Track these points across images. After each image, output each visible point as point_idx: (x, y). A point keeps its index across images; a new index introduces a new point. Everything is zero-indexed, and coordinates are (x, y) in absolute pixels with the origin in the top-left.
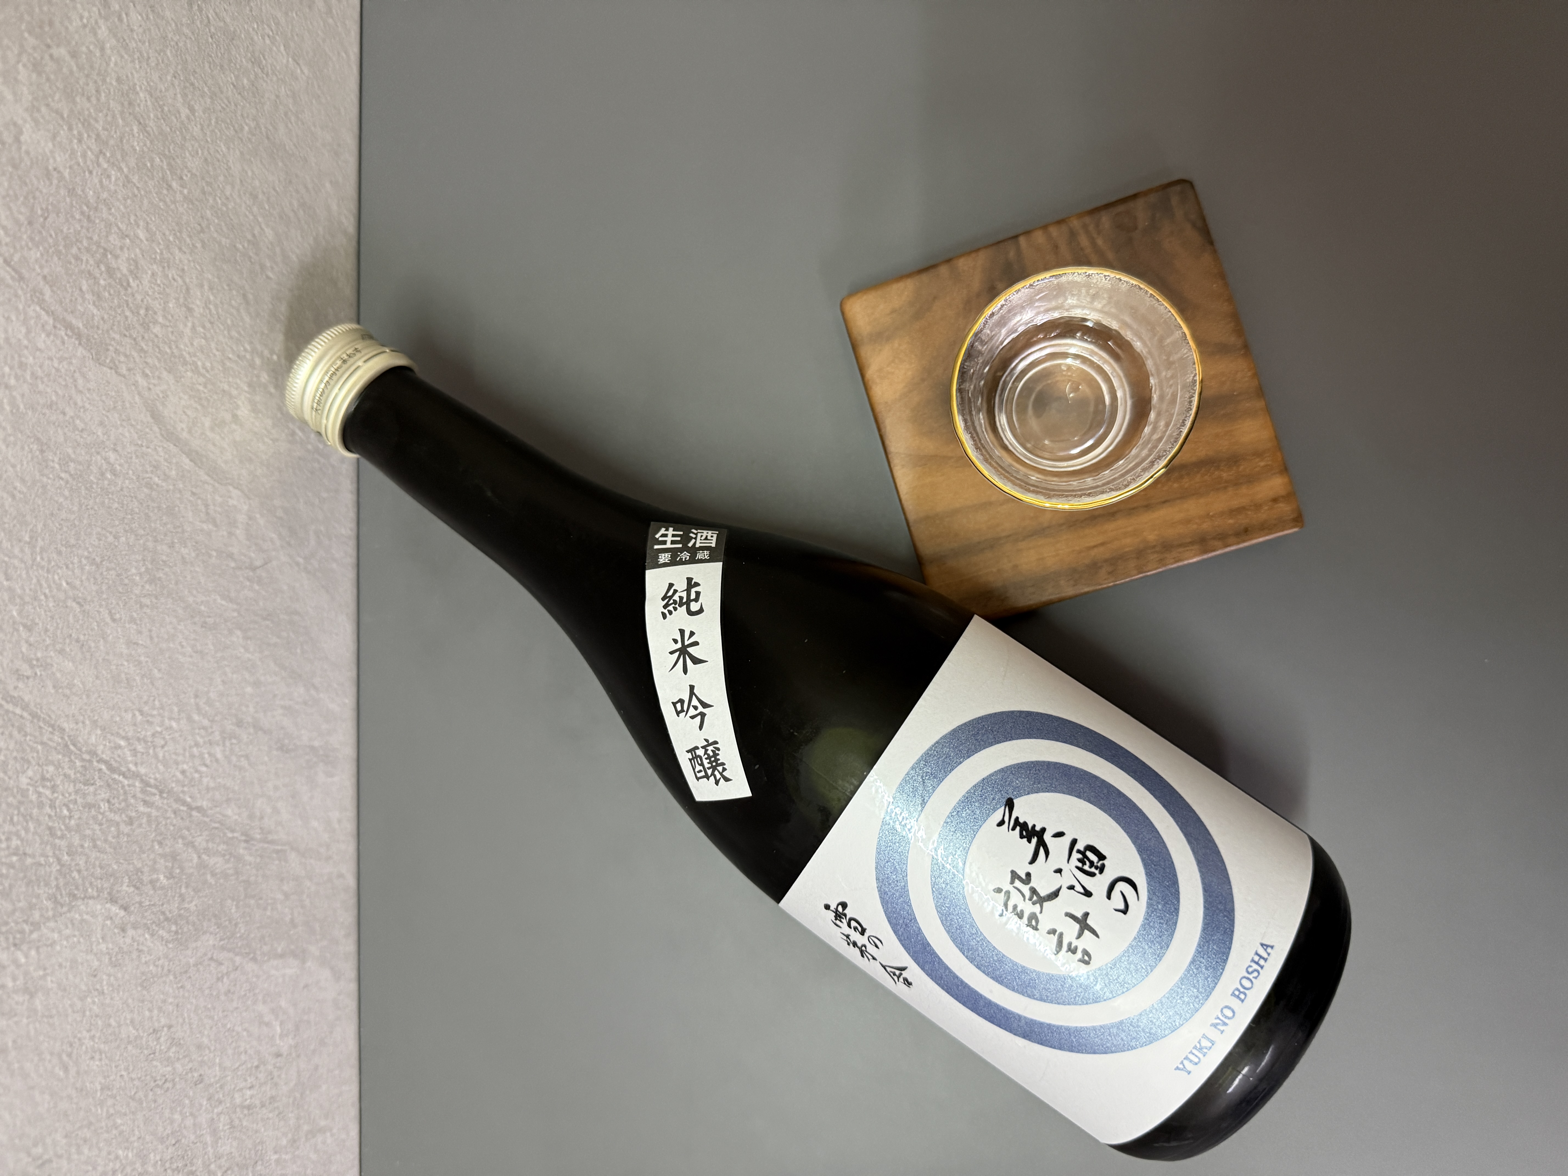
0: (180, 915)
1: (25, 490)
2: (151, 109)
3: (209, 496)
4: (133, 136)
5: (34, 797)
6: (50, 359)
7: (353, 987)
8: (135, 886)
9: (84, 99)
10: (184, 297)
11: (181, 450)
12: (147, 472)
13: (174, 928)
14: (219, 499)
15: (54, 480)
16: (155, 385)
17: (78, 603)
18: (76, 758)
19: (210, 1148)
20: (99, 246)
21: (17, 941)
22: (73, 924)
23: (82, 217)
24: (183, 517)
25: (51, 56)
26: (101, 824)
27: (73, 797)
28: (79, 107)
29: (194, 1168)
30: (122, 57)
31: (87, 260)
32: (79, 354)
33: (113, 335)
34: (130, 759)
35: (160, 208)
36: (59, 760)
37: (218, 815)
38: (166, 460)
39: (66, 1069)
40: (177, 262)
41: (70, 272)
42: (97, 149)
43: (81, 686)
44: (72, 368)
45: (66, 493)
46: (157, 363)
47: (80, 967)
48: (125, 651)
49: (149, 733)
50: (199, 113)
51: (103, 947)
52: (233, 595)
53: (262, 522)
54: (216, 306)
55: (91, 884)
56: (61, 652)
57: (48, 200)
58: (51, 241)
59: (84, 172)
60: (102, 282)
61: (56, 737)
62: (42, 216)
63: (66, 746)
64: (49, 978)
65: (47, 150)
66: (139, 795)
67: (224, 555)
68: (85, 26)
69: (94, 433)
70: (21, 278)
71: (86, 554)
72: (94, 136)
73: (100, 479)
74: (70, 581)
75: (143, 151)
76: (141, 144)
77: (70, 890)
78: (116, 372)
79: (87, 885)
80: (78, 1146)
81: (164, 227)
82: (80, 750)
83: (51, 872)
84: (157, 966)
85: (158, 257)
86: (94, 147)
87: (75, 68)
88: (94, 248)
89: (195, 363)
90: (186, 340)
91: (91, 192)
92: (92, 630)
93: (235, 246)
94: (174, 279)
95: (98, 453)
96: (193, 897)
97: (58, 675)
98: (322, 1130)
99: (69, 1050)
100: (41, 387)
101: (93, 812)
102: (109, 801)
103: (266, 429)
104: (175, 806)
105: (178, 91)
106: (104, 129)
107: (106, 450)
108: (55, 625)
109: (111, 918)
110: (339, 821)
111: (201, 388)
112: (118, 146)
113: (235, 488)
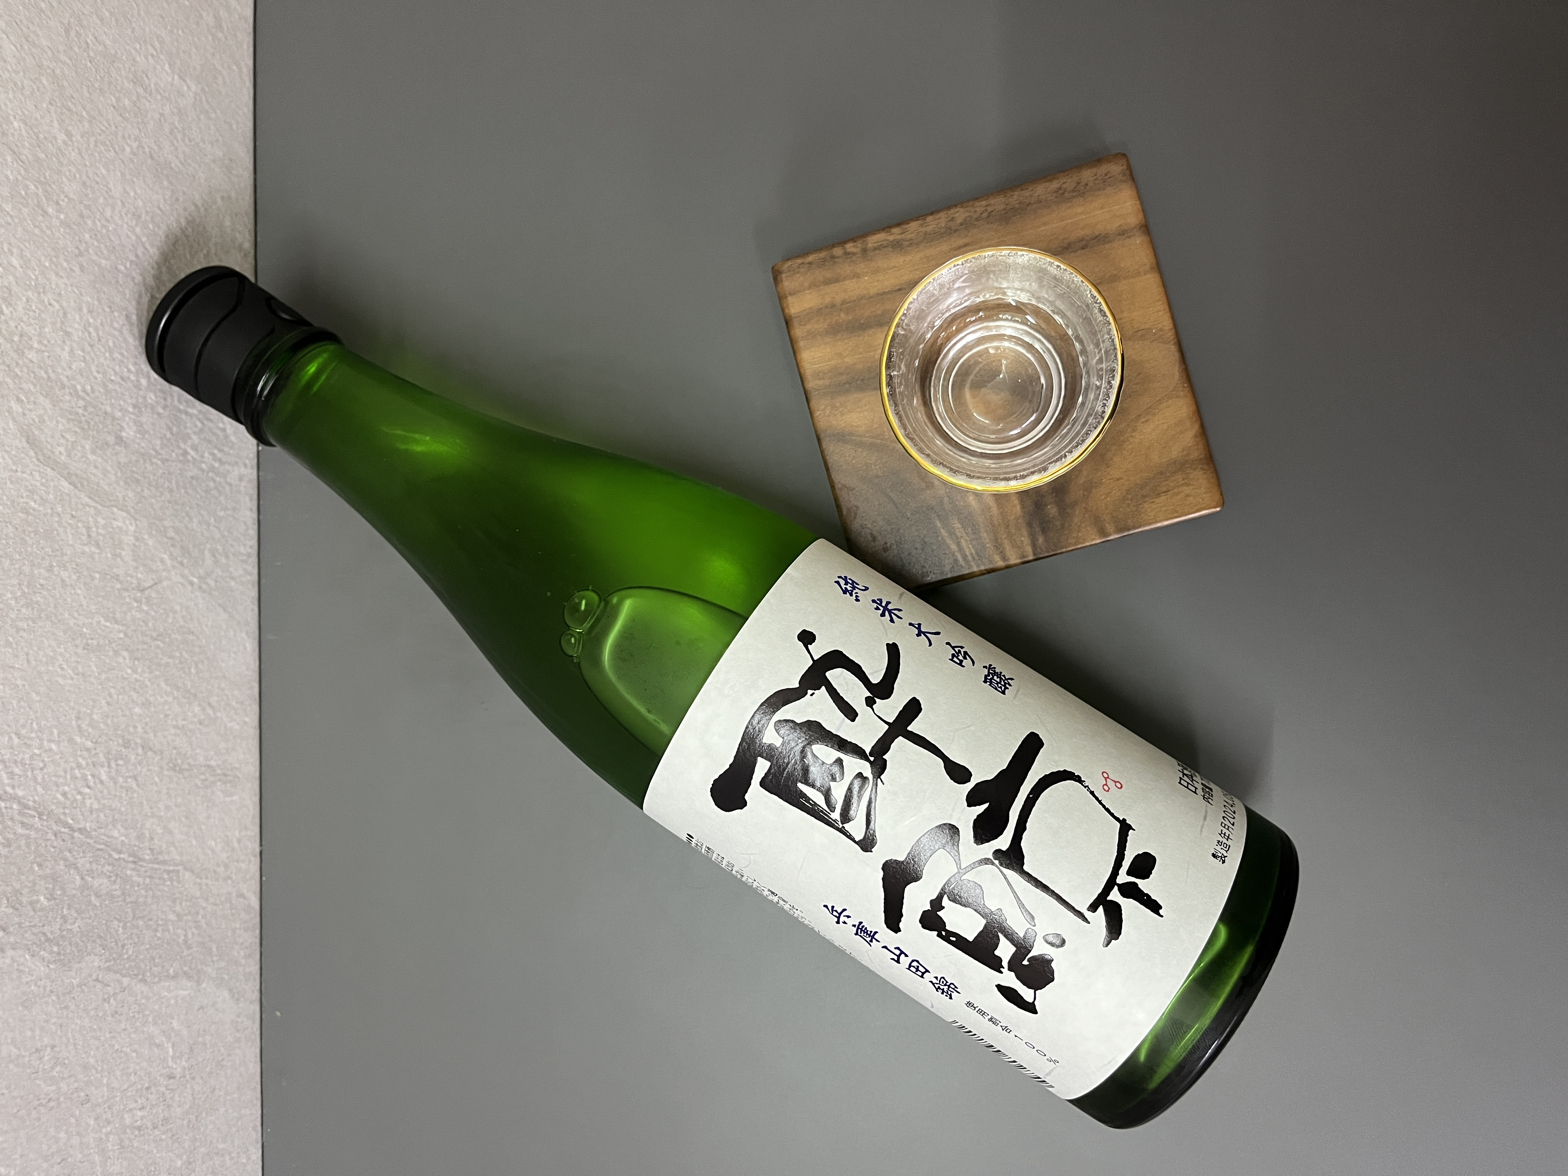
3: (90, 518)
10: (63, 323)
11: (58, 474)
24: (62, 540)
37: (103, 837)
38: (42, 484)
52: (118, 616)
54: (96, 330)
67: (109, 577)
89: (74, 387)
90: (64, 364)
96: (76, 919)
103: (154, 449)
111: (80, 411)
113: (119, 509)
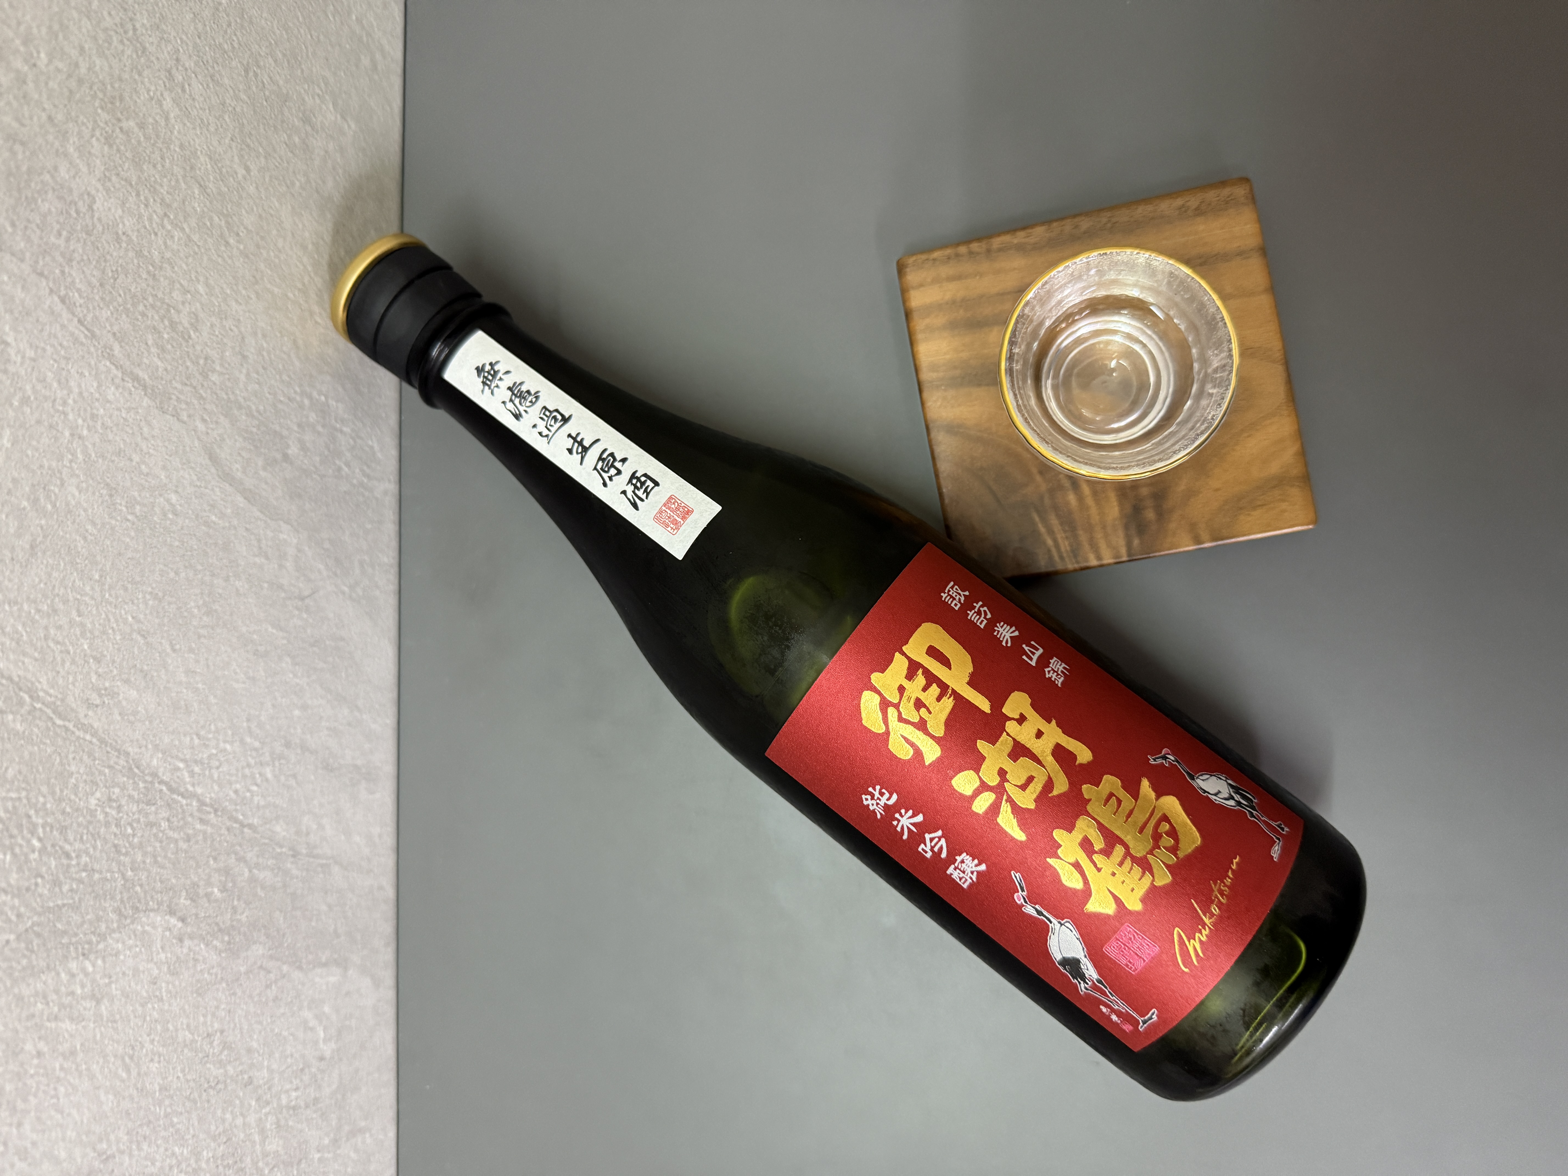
0: (232, 926)
1: (95, 532)
2: (211, 172)
3: (261, 532)
4: (195, 198)
5: (101, 817)
6: (119, 409)
7: (391, 994)
8: (191, 899)
9: (151, 166)
10: (240, 346)
11: (235, 489)
12: (205, 511)
13: (226, 938)
14: (270, 534)
15: (122, 522)
16: (213, 429)
17: (143, 636)
18: (140, 780)
19: (258, 1147)
20: (163, 302)
21: (86, 952)
22: (135, 936)
23: (148, 277)
24: (238, 552)
25: (121, 129)
26: (161, 842)
27: (136, 816)
28: (146, 174)
29: (243, 1165)
30: (185, 124)
31: (152, 316)
32: (144, 404)
33: (175, 384)
34: (188, 780)
35: (219, 264)
36: (124, 782)
37: (268, 832)
38: (222, 499)
39: (128, 1070)
40: (234, 313)
41: (137, 328)
42: (162, 213)
43: (144, 712)
44: (138, 418)
45: (133, 534)
46: (214, 409)
47: (142, 976)
48: (184, 679)
49: (205, 756)
50: (254, 172)
51: (162, 956)
52: (283, 623)
53: (310, 554)
54: (269, 353)
55: (152, 897)
56: (127, 681)
57: (117, 262)
58: (120, 300)
59: (150, 234)
60: (166, 336)
61: (122, 762)
62: (113, 277)
63: (130, 769)
64: (113, 986)
65: (117, 217)
66: (196, 814)
67: (275, 586)
68: (152, 99)
69: (158, 477)
70: (93, 336)
71: (150, 589)
72: (159, 201)
73: (162, 519)
74: (134, 615)
75: (203, 211)
76: (202, 205)
77: (133, 903)
78: (178, 419)
79: (149, 898)
80: (138, 1144)
81: (222, 281)
82: (143, 772)
83: (116, 886)
84: (211, 974)
85: (216, 310)
86: (159, 211)
87: (142, 139)
88: (159, 304)
89: (249, 407)
90: (241, 385)
91: (156, 253)
92: (155, 660)
93: (287, 296)
94: (231, 330)
95: (161, 495)
96: (244, 909)
97: (124, 703)
98: (361, 1131)
99: (131, 1052)
100: (111, 437)
101: (154, 830)
102: (168, 820)
103: (315, 466)
104: (228, 823)
105: (235, 153)
106: (168, 193)
107: (169, 492)
108: (122, 656)
109: (170, 930)
110: (380, 836)
111: (254, 430)
112: (180, 208)
113: (285, 522)
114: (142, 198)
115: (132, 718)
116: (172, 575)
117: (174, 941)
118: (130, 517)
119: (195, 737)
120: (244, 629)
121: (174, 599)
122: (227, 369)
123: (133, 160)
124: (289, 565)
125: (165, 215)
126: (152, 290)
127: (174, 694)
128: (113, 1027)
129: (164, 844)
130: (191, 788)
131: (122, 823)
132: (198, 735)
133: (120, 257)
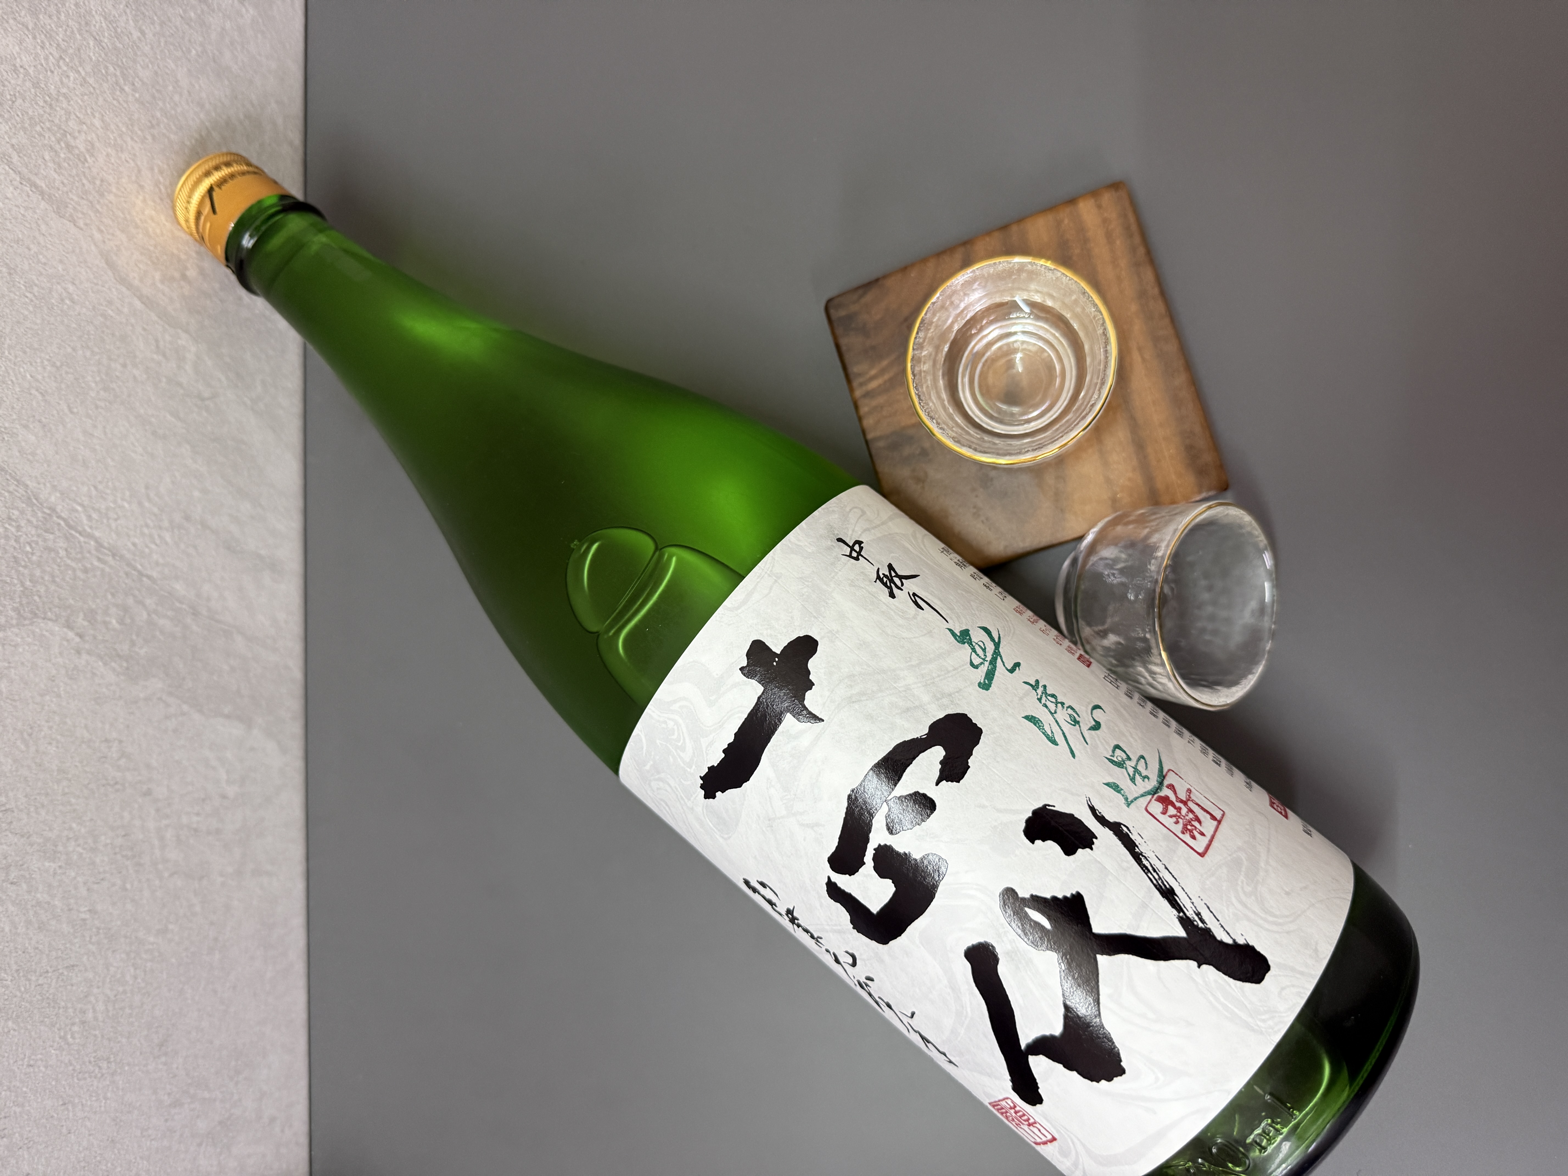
0: (131, 656)
2: (106, 30)
4: (89, 48)
6: (16, 206)
7: (300, 764)
8: (89, 621)
9: (47, 17)
12: (102, 305)
13: (125, 664)
14: (168, 337)
15: (21, 297)
16: (109, 239)
17: (41, 393)
18: (39, 510)
19: (157, 850)
20: (60, 128)
22: (34, 636)
23: (45, 105)
26: (59, 566)
27: (35, 539)
28: (42, 22)
31: (49, 137)
32: (41, 207)
33: (72, 196)
35: (114, 105)
36: (23, 508)
40: (130, 148)
41: (34, 144)
42: (57, 56)
43: (43, 456)
44: (36, 216)
45: (31, 309)
46: (111, 223)
47: (40, 670)
48: (82, 438)
49: (103, 507)
50: (150, 35)
51: (60, 660)
53: (209, 363)
55: (50, 609)
56: (26, 427)
57: (15, 89)
59: (47, 71)
60: (62, 155)
61: (20, 490)
62: (11, 100)
63: (29, 498)
64: (13, 670)
66: (94, 552)
69: (55, 268)
71: (47, 357)
72: (55, 45)
73: (60, 303)
74: (33, 374)
75: (98, 60)
76: (97, 55)
77: (32, 609)
78: (75, 225)
79: (47, 609)
80: (37, 808)
81: (117, 120)
82: (41, 505)
83: (15, 590)
84: (109, 690)
85: (112, 143)
86: (55, 53)
88: (56, 128)
91: (53, 87)
92: (53, 415)
94: (127, 161)
95: (58, 283)
97: (23, 444)
98: (268, 873)
99: (30, 731)
100: (9, 226)
101: (53, 555)
102: (66, 550)
104: (127, 569)
105: (130, 18)
106: (63, 40)
107: (66, 282)
108: (20, 405)
109: (68, 641)
110: (286, 622)
112: (76, 55)
114: (39, 41)
115: (30, 457)
116: (69, 350)
117: (72, 651)
118: (28, 294)
119: (92, 489)
120: (142, 411)
121: (71, 370)
122: (123, 192)
123: (29, 10)
124: (188, 367)
125: (61, 57)
126: (48, 116)
127: (72, 449)
128: (11, 704)
129: (62, 568)
130: (89, 530)
131: (22, 540)
132: (96, 488)
133: (18, 85)
